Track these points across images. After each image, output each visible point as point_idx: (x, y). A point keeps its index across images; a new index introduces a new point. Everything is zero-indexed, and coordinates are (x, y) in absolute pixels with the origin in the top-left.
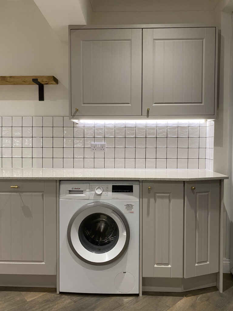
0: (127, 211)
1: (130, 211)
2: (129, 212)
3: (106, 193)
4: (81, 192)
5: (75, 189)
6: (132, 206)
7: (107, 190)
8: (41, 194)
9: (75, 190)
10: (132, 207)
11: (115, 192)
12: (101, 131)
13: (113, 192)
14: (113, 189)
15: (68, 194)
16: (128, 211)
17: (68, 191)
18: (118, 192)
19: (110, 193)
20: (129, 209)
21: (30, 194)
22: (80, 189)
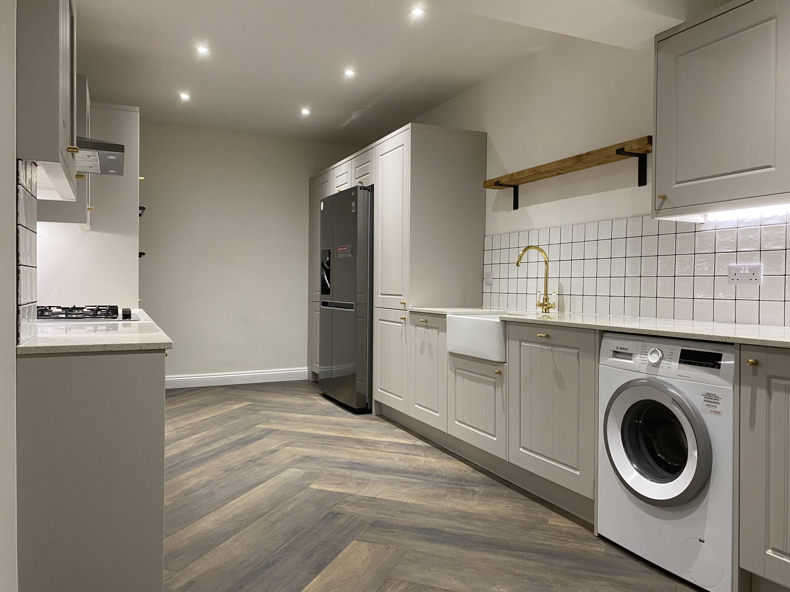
0: (706, 407)
1: (714, 409)
2: (711, 411)
3: (668, 363)
4: (629, 356)
5: (620, 348)
6: (717, 398)
7: (670, 357)
8: (576, 351)
9: (621, 351)
10: (717, 401)
11: (685, 363)
12: (752, 237)
13: (680, 362)
14: (681, 357)
15: (610, 358)
16: (711, 408)
17: (612, 352)
18: (690, 363)
19: (675, 365)
20: (710, 403)
21: (562, 350)
22: (627, 349)
